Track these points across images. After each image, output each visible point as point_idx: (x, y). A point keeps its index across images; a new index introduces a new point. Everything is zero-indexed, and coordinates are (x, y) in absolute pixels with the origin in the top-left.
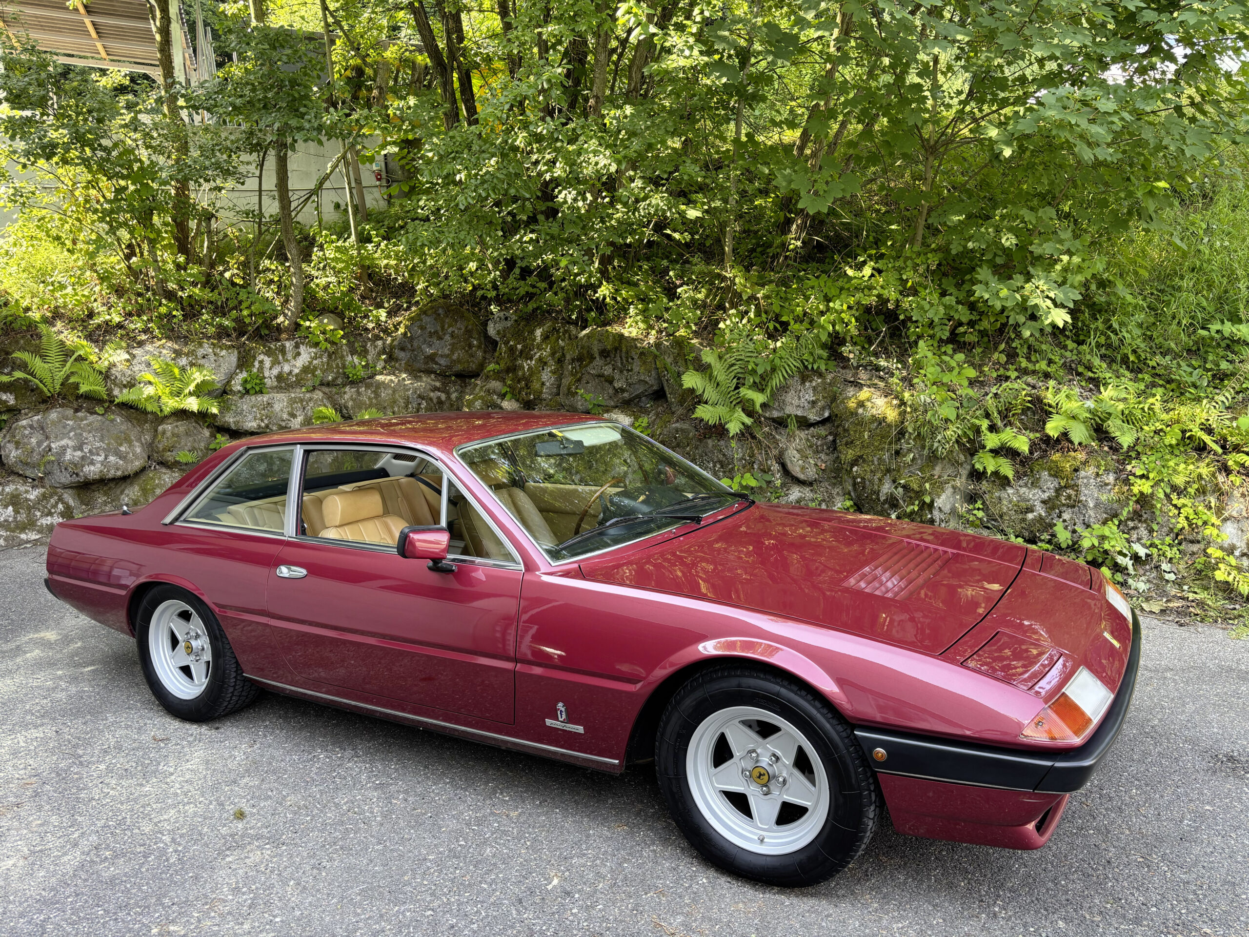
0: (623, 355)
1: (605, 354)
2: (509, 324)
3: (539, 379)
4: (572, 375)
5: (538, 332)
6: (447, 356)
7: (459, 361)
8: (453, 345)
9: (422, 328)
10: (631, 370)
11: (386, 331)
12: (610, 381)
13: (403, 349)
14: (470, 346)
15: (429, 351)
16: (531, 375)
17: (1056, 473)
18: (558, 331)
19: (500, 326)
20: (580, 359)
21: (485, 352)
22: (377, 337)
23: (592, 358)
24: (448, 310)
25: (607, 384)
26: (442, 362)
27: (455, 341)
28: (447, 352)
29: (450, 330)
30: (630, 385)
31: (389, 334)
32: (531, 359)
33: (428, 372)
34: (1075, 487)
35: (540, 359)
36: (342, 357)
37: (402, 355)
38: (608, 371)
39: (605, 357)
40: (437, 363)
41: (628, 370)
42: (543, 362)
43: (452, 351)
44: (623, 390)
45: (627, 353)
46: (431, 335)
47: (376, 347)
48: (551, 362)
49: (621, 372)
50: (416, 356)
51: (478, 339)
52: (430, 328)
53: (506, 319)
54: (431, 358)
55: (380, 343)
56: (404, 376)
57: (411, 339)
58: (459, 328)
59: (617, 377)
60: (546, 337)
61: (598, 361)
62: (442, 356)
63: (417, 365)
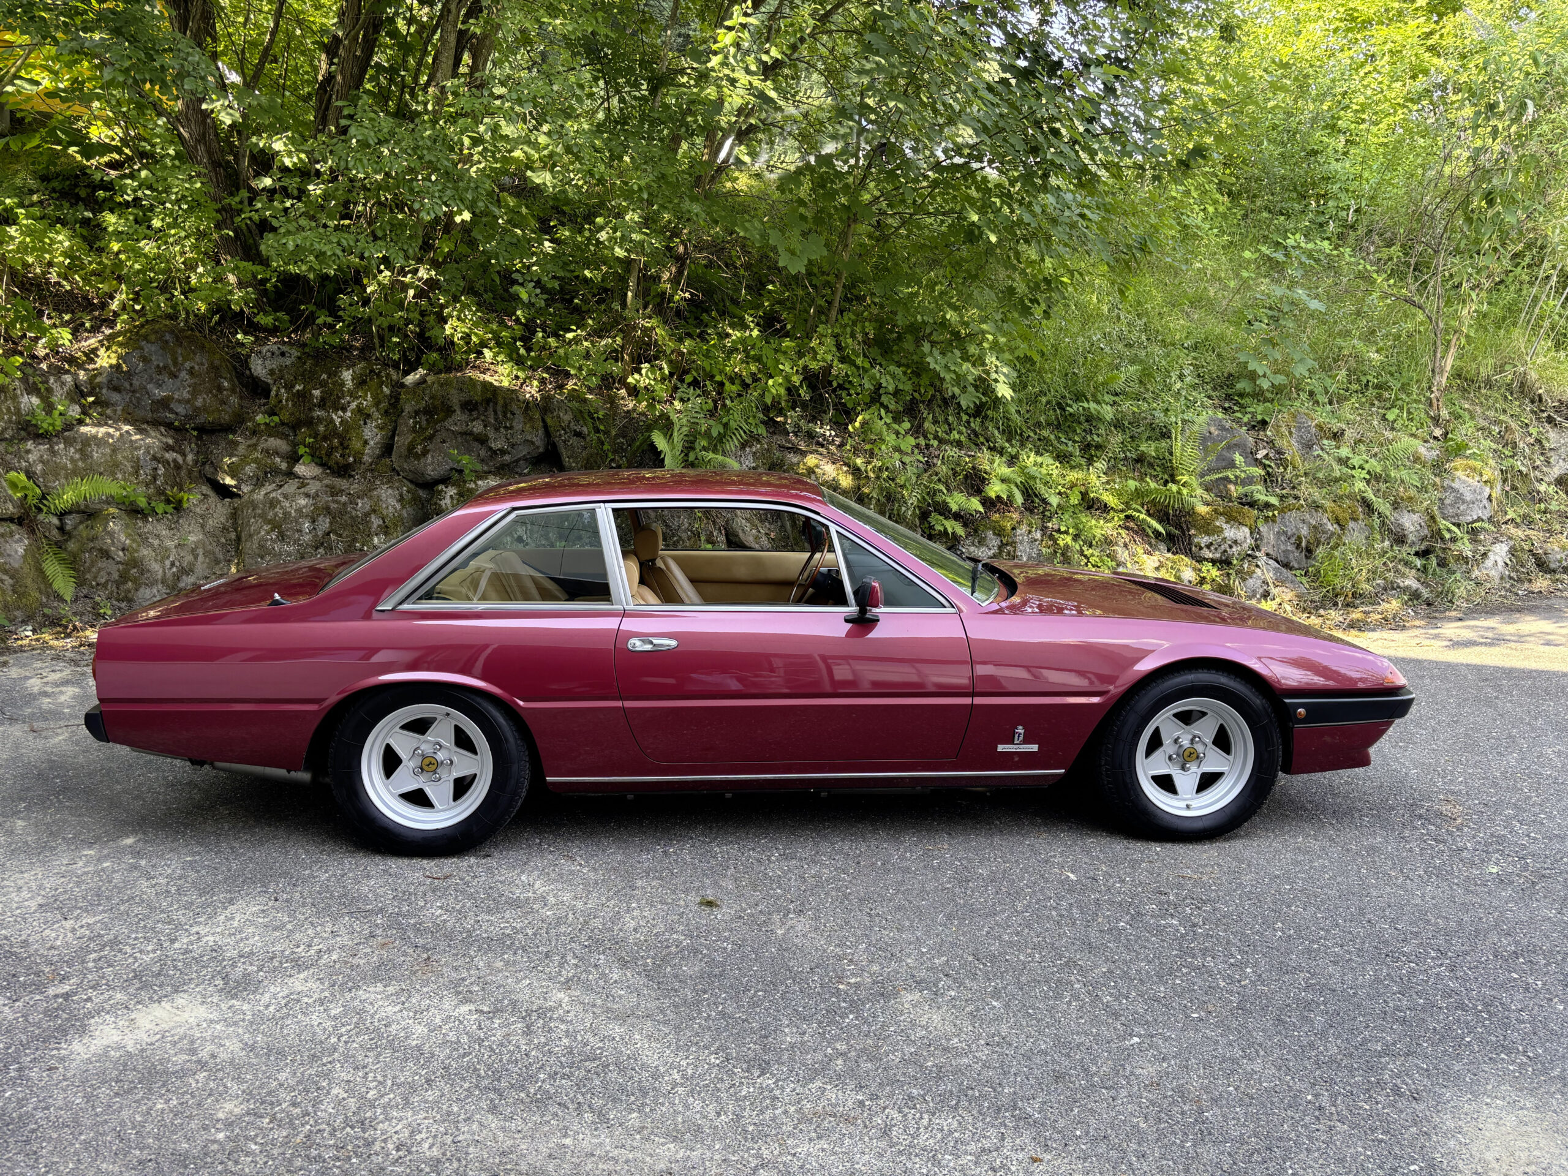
0: (499, 408)
1: (469, 406)
2: (288, 361)
3: (360, 437)
4: (414, 431)
5: (347, 375)
6: (188, 401)
7: (205, 409)
8: (194, 386)
9: (145, 359)
10: (511, 428)
11: (72, 360)
12: (482, 440)
13: (117, 389)
14: (220, 389)
15: (159, 393)
16: (346, 431)
17: (999, 532)
18: (378, 375)
19: (273, 364)
20: (428, 412)
21: (241, 398)
22: (59, 371)
23: (449, 411)
24: (180, 337)
25: (476, 444)
26: (181, 409)
27: (196, 380)
28: (186, 395)
29: (187, 365)
30: (513, 446)
31: (80, 366)
32: (344, 410)
33: (155, 423)
34: (1013, 544)
35: (359, 410)
36: (15, 398)
37: (115, 397)
38: (477, 427)
39: (470, 411)
40: (172, 411)
41: (506, 428)
42: (363, 415)
43: (194, 394)
44: (503, 452)
45: (505, 406)
46: (159, 370)
47: (63, 384)
48: (376, 415)
49: (497, 429)
50: (139, 400)
51: (230, 381)
52: (157, 360)
53: (283, 354)
54: (164, 403)
55: (68, 378)
56: (126, 428)
57: (129, 375)
58: (199, 362)
59: (492, 434)
60: (361, 382)
61: (459, 416)
62: (179, 401)
63: (139, 413)
